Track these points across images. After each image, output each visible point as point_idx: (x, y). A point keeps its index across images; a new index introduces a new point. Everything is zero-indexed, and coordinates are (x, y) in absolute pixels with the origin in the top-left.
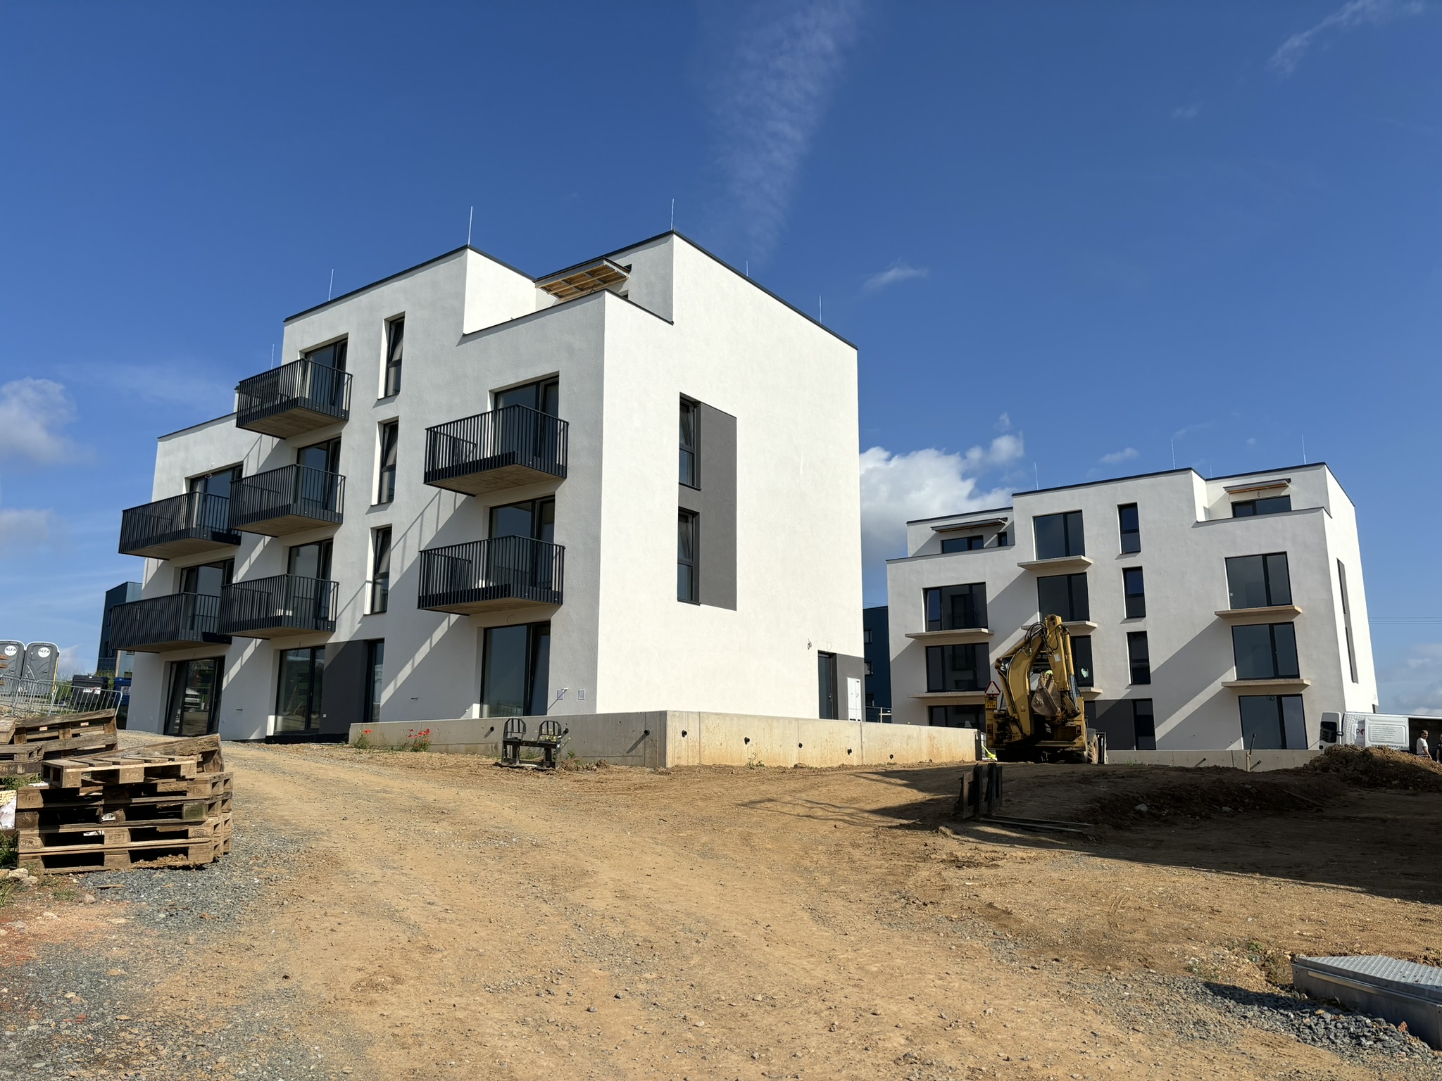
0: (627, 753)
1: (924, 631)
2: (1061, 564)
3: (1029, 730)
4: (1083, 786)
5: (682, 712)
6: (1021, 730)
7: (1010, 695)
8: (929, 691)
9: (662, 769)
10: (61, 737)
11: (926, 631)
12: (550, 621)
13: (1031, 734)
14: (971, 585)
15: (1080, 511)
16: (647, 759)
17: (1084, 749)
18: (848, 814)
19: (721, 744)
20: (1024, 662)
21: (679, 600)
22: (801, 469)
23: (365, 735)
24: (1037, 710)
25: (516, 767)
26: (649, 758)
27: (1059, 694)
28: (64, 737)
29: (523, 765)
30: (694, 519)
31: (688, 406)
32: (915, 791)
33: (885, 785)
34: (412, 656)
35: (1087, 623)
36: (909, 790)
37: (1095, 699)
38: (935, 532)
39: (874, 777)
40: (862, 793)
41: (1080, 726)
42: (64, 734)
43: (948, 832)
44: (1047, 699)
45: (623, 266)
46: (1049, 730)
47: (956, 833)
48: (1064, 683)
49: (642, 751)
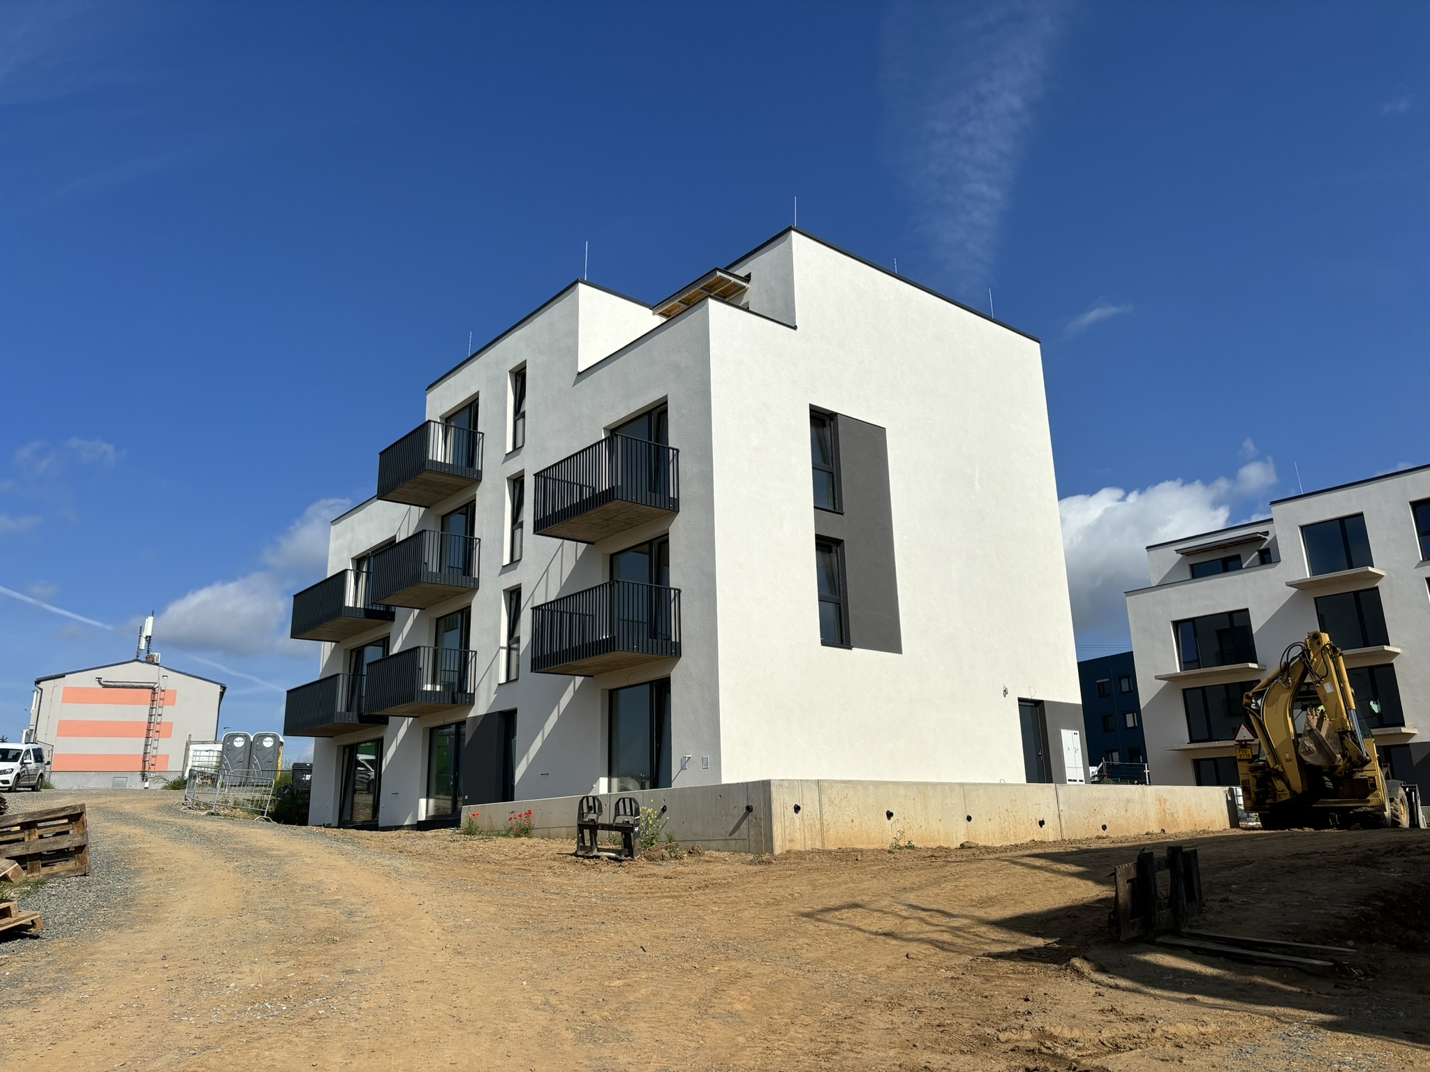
0: (730, 835)
1: (1178, 671)
2: (1342, 579)
3: (1301, 785)
4: (1361, 870)
5: (792, 781)
6: (1288, 785)
7: (1268, 740)
8: (1192, 741)
9: (766, 857)
10: (26, 840)
11: (1181, 670)
12: (669, 678)
13: (1303, 791)
14: (1230, 614)
15: (1361, 515)
16: (751, 843)
17: (1383, 808)
18: (954, 930)
19: (852, 821)
20: (1282, 696)
21: (824, 643)
22: (977, 483)
23: (473, 819)
24: (1307, 759)
25: (592, 857)
26: (754, 842)
27: (1336, 735)
28: (29, 839)
29: (600, 854)
30: (838, 548)
31: (821, 419)
32: (1090, 884)
33: (1047, 875)
34: (542, 726)
35: (1386, 648)
36: (1081, 883)
37: (1408, 742)
38: (1180, 556)
39: (1038, 862)
40: (1007, 889)
41: (1374, 778)
42: (29, 835)
43: (1085, 967)
44: (1319, 742)
45: (743, 276)
46: (1330, 785)
47: (1102, 969)
48: (1342, 720)
49: (745, 832)
